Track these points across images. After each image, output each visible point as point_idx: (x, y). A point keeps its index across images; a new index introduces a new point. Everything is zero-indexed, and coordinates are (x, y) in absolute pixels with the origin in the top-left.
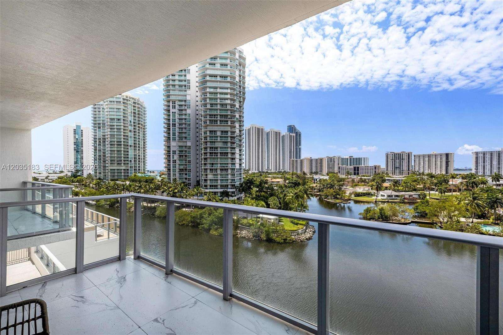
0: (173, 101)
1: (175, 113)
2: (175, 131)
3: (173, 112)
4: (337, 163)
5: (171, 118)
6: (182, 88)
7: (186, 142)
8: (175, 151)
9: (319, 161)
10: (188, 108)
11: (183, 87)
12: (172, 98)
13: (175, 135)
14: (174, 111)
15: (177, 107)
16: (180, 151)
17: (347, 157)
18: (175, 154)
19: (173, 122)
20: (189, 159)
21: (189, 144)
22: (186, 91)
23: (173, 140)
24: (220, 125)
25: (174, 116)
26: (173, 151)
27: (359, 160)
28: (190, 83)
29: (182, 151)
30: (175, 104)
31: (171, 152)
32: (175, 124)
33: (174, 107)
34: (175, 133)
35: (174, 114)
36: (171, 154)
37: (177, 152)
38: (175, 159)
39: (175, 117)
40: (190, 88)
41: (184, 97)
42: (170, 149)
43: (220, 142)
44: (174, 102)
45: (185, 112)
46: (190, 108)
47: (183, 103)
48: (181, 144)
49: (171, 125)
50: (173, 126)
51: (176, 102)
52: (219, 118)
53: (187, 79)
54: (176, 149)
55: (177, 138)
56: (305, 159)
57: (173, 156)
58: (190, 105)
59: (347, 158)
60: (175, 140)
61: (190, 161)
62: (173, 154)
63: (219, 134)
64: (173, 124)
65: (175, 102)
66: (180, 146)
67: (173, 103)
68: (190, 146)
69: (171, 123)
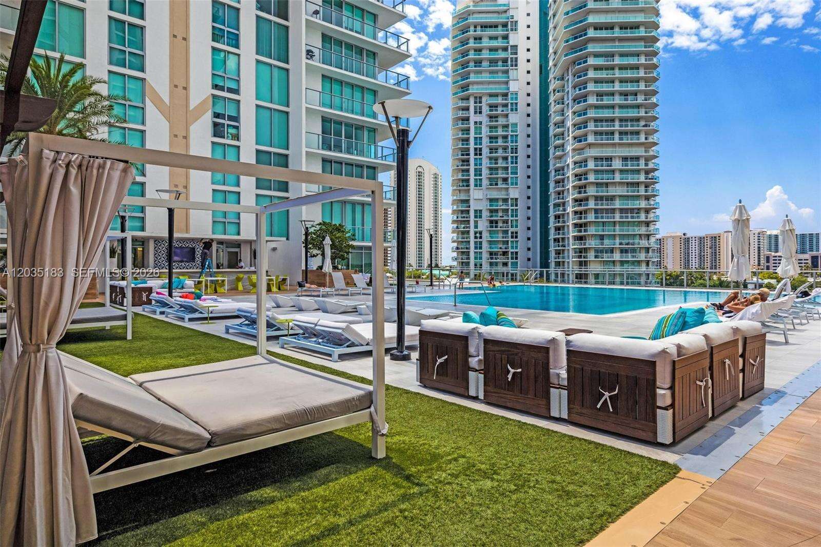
0: (476, 98)
1: (481, 123)
2: (481, 164)
3: (476, 123)
4: (756, 246)
5: (472, 135)
6: (497, 66)
7: (508, 188)
8: (481, 211)
9: (708, 243)
10: (512, 110)
11: (500, 63)
12: (473, 90)
13: (481, 175)
14: (478, 118)
15: (485, 109)
16: (491, 211)
17: (775, 232)
18: (481, 217)
19: (476, 144)
20: (514, 229)
21: (514, 193)
22: (507, 72)
23: (476, 186)
24: (620, 144)
25: (478, 130)
26: (476, 211)
27: (811, 241)
28: (516, 53)
29: (497, 211)
30: (480, 102)
31: (472, 214)
32: (481, 149)
33: (479, 111)
34: (481, 170)
35: (478, 125)
36: (472, 219)
37: (485, 214)
38: (479, 229)
39: (480, 133)
40: (516, 65)
41: (504, 86)
42: (469, 207)
43: (620, 183)
44: (478, 99)
45: (504, 119)
46: (516, 110)
47: (500, 100)
48: (495, 194)
49: (472, 152)
50: (476, 154)
51: (484, 100)
52: (617, 127)
53: (511, 43)
54: (484, 206)
55: (485, 182)
56: (667, 237)
57: (476, 222)
58: (516, 104)
59: (776, 236)
60: (481, 186)
61: (516, 233)
62: (476, 217)
63: (617, 164)
64: (476, 149)
65: (480, 98)
66: (491, 200)
67: (475, 103)
68: (516, 199)
69: (472, 146)
